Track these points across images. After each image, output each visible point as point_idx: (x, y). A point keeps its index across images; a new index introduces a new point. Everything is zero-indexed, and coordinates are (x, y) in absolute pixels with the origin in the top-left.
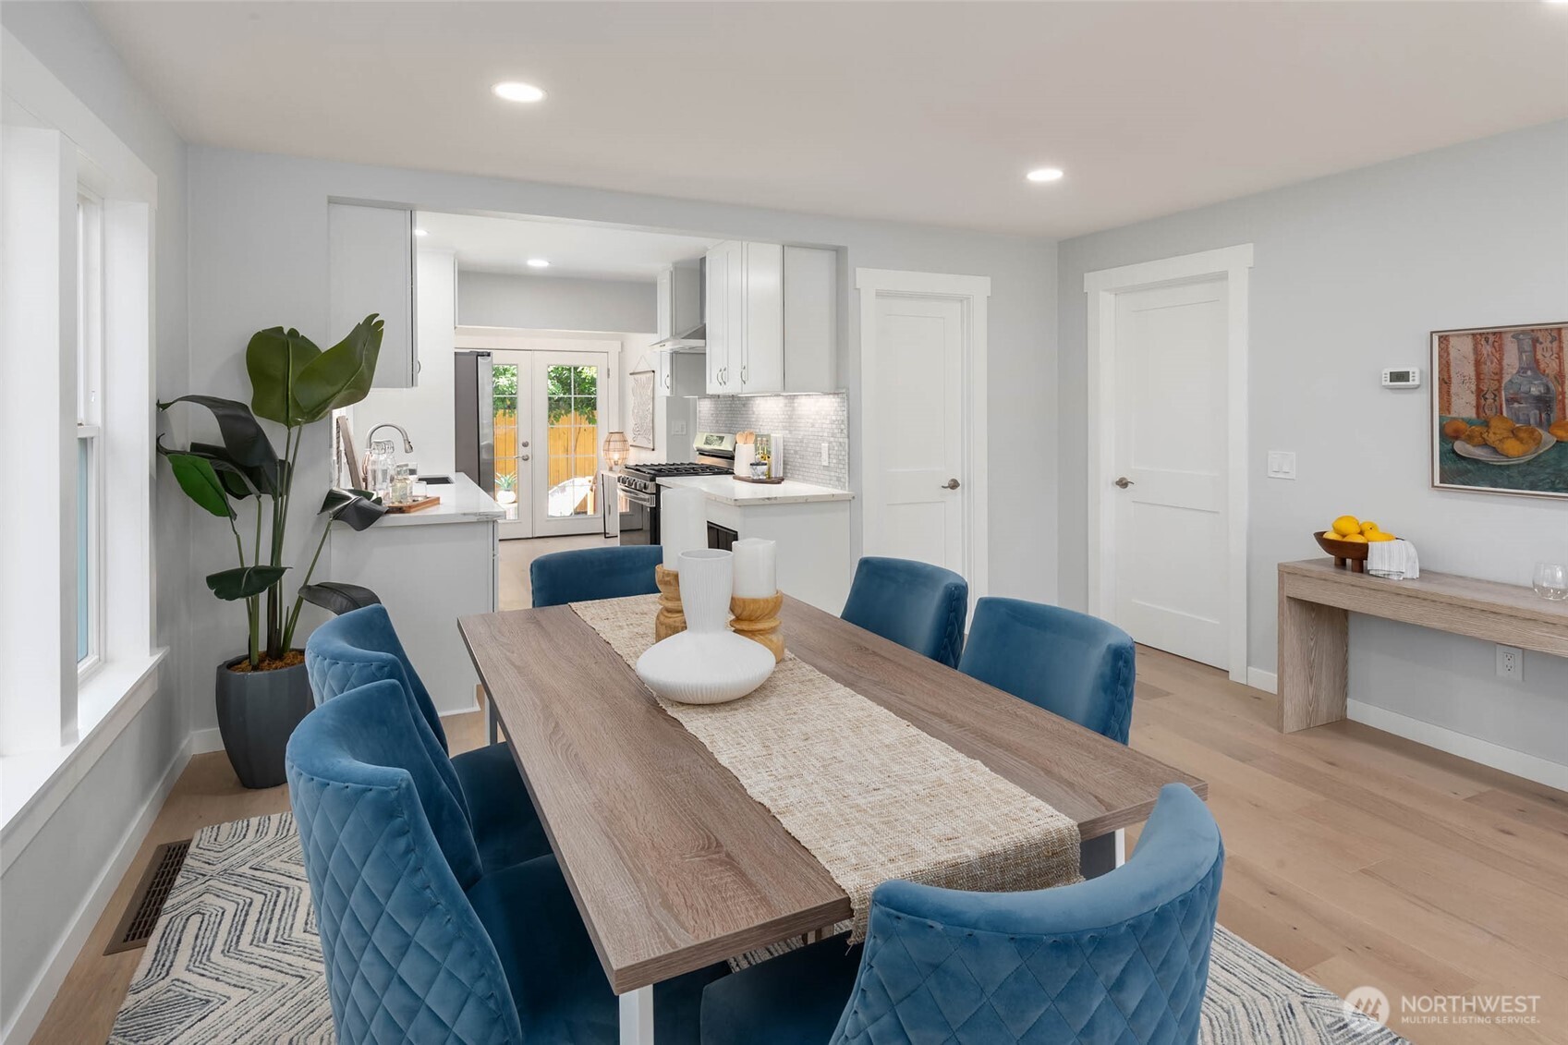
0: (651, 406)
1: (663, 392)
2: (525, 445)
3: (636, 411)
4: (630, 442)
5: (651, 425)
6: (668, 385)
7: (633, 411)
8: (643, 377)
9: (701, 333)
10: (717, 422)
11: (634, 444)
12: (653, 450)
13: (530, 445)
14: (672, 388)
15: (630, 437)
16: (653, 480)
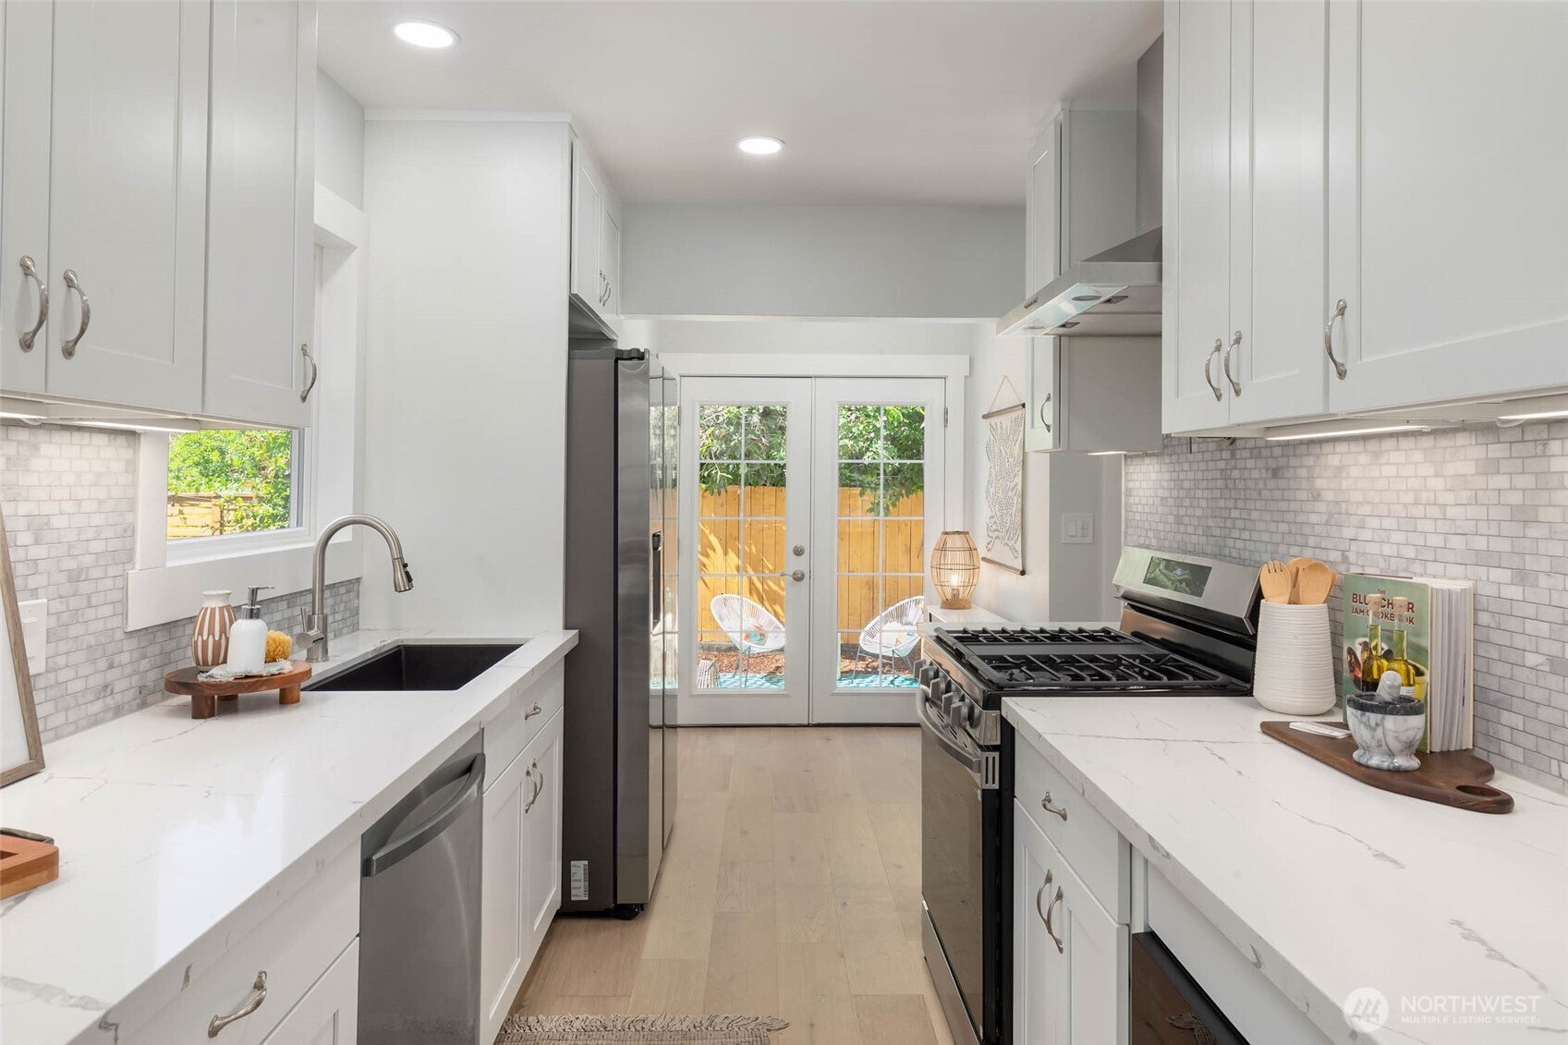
0: (1019, 480)
1: (1041, 439)
2: (798, 552)
3: (992, 490)
4: (982, 552)
5: (1019, 519)
6: (1049, 420)
7: (988, 491)
8: (1005, 421)
9: (1148, 247)
10: (1179, 520)
11: (989, 556)
12: (1023, 573)
13: (807, 552)
14: (1058, 429)
15: (981, 543)
16: (992, 702)
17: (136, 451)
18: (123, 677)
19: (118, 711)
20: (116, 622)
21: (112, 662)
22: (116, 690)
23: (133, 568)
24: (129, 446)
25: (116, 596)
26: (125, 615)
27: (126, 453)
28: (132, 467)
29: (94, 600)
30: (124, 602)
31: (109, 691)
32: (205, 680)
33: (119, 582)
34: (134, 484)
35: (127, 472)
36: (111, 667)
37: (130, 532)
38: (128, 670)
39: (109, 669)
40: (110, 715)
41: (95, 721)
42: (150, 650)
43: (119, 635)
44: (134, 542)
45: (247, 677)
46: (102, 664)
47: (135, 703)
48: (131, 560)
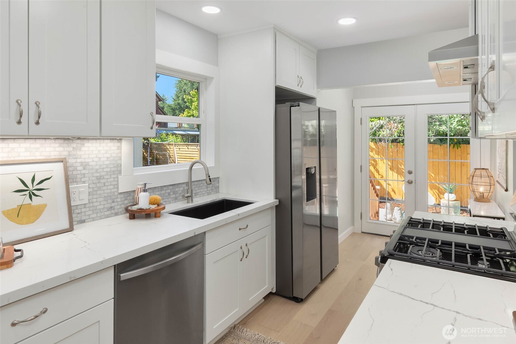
2: (410, 173)
11: (498, 180)
12: (506, 190)
13: (414, 173)
15: (496, 174)
17: (121, 144)
18: (118, 205)
19: (116, 214)
20: (115, 190)
21: (114, 201)
22: (115, 208)
23: (121, 175)
24: (118, 142)
25: (116, 183)
26: (118, 188)
27: (118, 144)
28: (120, 148)
29: (106, 184)
30: (118, 184)
31: (113, 208)
32: (130, 209)
33: (116, 179)
34: (121, 153)
35: (118, 149)
36: (113, 202)
37: (119, 166)
38: (120, 203)
39: (112, 203)
40: (113, 215)
41: (108, 217)
42: (128, 198)
43: (116, 193)
44: (121, 168)
45: (140, 209)
46: (110, 201)
47: (123, 212)
48: (120, 172)
